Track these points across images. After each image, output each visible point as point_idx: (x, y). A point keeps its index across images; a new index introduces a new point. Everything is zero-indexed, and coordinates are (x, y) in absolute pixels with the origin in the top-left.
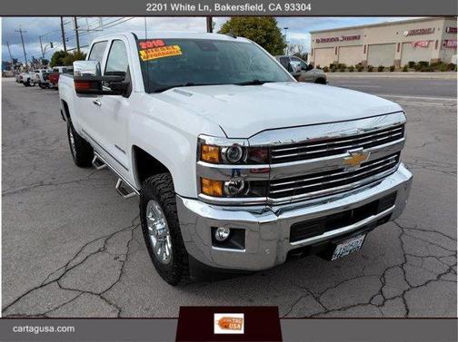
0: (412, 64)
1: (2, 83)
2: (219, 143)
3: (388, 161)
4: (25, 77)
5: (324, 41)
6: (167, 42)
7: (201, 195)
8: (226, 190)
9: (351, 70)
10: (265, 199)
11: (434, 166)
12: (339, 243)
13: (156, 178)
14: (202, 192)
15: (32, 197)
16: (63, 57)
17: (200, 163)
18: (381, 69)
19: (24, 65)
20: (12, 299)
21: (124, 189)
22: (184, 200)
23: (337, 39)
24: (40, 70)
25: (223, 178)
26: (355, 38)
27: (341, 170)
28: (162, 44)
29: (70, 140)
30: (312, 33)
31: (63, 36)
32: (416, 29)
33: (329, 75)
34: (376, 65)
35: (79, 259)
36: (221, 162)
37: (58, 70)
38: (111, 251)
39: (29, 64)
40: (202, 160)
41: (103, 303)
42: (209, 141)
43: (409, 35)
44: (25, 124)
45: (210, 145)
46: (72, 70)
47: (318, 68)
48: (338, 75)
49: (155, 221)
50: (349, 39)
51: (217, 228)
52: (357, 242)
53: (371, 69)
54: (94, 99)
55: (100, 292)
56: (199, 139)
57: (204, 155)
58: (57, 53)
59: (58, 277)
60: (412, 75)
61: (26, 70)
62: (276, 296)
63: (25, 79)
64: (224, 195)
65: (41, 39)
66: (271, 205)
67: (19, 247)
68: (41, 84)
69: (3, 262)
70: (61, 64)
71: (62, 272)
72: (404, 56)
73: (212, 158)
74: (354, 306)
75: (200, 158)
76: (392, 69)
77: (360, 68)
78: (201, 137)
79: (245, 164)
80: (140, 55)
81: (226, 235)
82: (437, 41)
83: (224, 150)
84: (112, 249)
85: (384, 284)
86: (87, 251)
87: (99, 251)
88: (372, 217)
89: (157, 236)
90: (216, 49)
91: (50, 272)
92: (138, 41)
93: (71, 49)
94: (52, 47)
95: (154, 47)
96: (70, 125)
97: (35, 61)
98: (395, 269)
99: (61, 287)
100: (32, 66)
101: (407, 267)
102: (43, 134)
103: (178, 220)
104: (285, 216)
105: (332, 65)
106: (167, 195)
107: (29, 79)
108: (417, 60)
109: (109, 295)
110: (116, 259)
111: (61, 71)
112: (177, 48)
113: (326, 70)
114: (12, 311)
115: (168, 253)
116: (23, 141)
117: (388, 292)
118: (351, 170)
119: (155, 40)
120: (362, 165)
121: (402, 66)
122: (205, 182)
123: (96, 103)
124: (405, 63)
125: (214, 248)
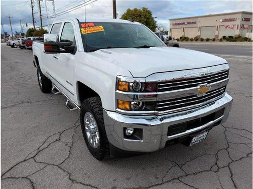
0: (224, 37)
1: (1, 45)
2: (128, 80)
3: (220, 91)
4: (12, 42)
5: (176, 24)
6: (96, 24)
7: (118, 110)
8: (132, 106)
9: (192, 40)
10: (153, 112)
11: (241, 93)
12: (194, 136)
13: (91, 100)
14: (118, 108)
15: (18, 110)
16: (33, 31)
17: (117, 91)
18: (208, 40)
19: (11, 36)
20: (8, 168)
21: (70, 106)
22: (108, 112)
23: (184, 24)
24: (20, 39)
25: (130, 100)
26: (194, 23)
27: (195, 96)
28: (93, 25)
29: (38, 78)
30: (170, 20)
31: (33, 20)
32: (227, 18)
33: (180, 43)
34: (205, 38)
35: (45, 145)
36: (129, 91)
37: (30, 39)
38: (63, 141)
39: (14, 35)
40: (118, 90)
41: (60, 170)
42: (122, 79)
43: (223, 21)
44: (12, 69)
45: (123, 81)
46: (43, 39)
47: (174, 39)
48: (184, 43)
49: (90, 124)
50: (190, 23)
51: (126, 128)
52: (203, 136)
53: (202, 40)
54: (54, 55)
55: (58, 164)
56: (117, 78)
57: (119, 87)
58: (30, 29)
59: (33, 155)
60: (225, 43)
61: (12, 39)
62: (158, 167)
63: (12, 44)
64: (131, 110)
65: (20, 21)
66: (157, 115)
67: (11, 138)
68: (20, 47)
69: (2, 147)
70: (32, 36)
71: (35, 152)
72: (220, 33)
73: (124, 89)
74: (202, 172)
75: (117, 88)
76: (214, 40)
77: (197, 39)
78: (118, 77)
79: (142, 92)
80: (81, 31)
81: (131, 132)
82: (238, 25)
83: (131, 84)
84: (63, 139)
85: (217, 160)
86: (50, 140)
87: (57, 140)
88: (212, 122)
89: (91, 132)
90: (123, 28)
91: (29, 152)
92: (80, 23)
93: (38, 27)
94: (27, 26)
95: (89, 26)
96: (39, 70)
97: (17, 34)
98: (223, 150)
99: (35, 161)
100: (15, 36)
101: (229, 150)
102: (22, 75)
103: (104, 124)
104: (165, 121)
105: (181, 38)
106: (97, 109)
107: (14, 43)
108: (227, 35)
109: (63, 166)
110: (66, 145)
111: (32, 39)
112: (101, 27)
113: (178, 40)
114: (8, 175)
115: (97, 142)
116: (11, 78)
117: (220, 164)
118: (201, 95)
119: (89, 23)
120: (207, 93)
121: (219, 38)
122: (120, 102)
123: (55, 57)
124: (220, 37)
125: (125, 139)
